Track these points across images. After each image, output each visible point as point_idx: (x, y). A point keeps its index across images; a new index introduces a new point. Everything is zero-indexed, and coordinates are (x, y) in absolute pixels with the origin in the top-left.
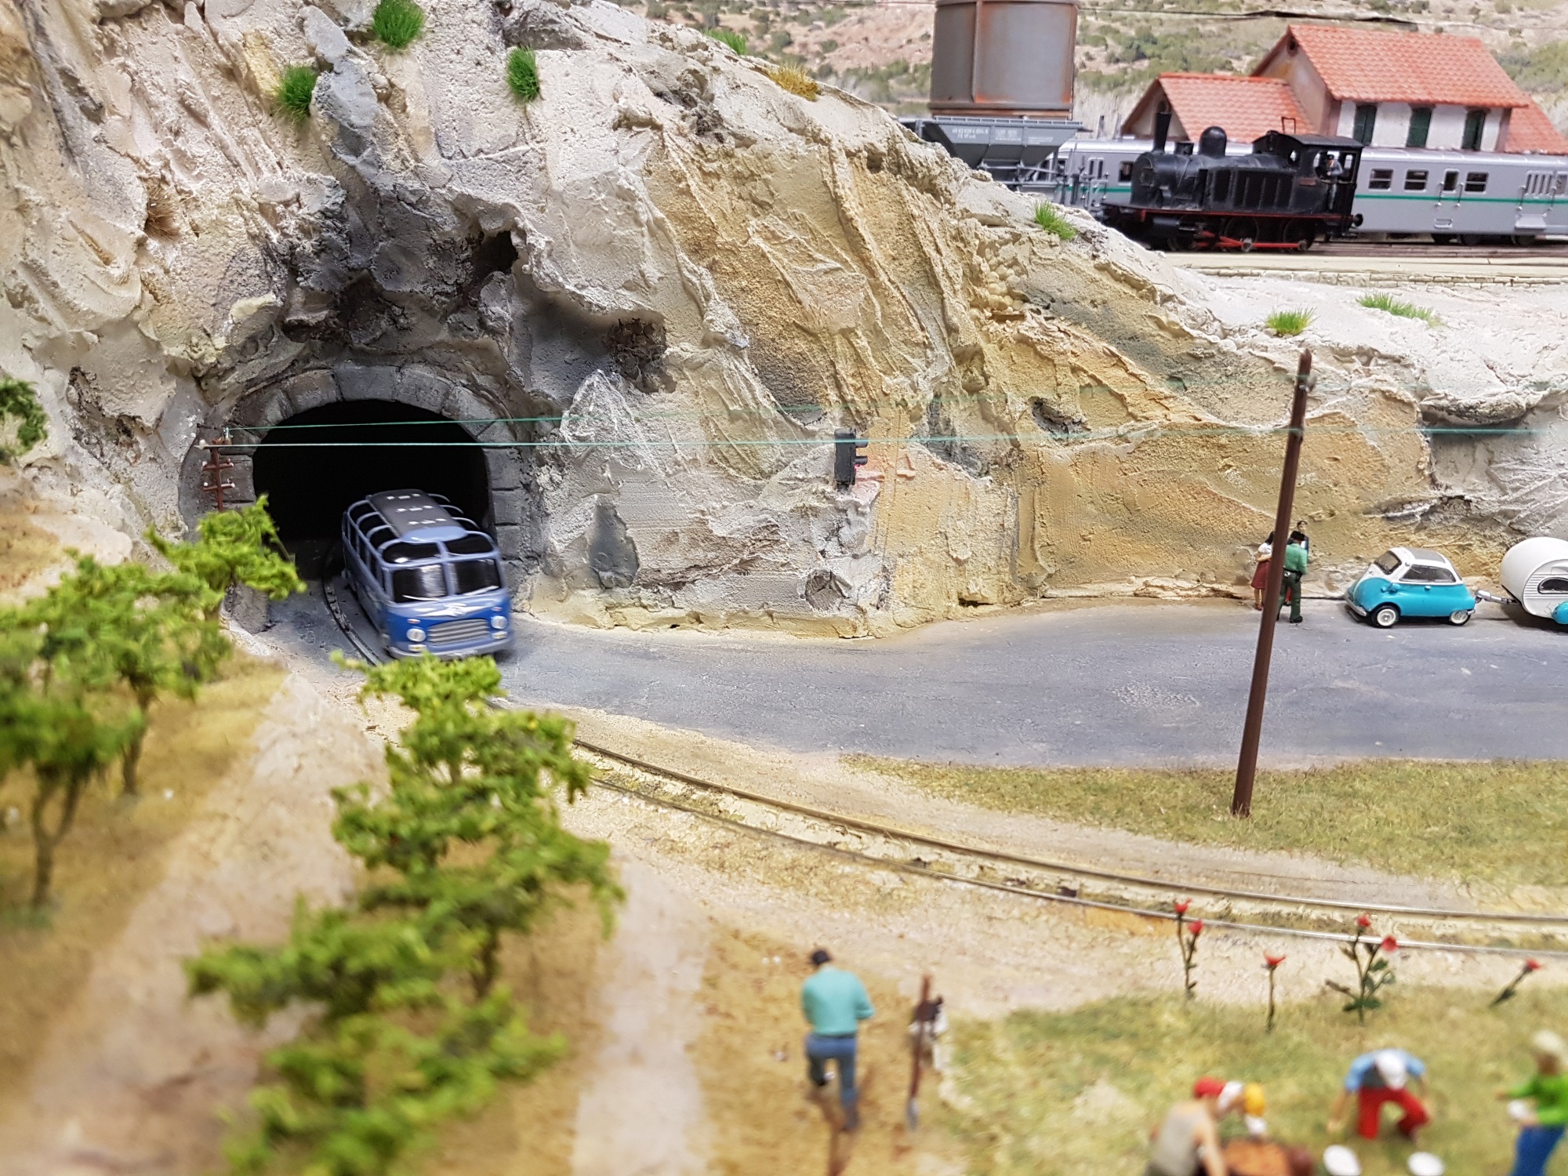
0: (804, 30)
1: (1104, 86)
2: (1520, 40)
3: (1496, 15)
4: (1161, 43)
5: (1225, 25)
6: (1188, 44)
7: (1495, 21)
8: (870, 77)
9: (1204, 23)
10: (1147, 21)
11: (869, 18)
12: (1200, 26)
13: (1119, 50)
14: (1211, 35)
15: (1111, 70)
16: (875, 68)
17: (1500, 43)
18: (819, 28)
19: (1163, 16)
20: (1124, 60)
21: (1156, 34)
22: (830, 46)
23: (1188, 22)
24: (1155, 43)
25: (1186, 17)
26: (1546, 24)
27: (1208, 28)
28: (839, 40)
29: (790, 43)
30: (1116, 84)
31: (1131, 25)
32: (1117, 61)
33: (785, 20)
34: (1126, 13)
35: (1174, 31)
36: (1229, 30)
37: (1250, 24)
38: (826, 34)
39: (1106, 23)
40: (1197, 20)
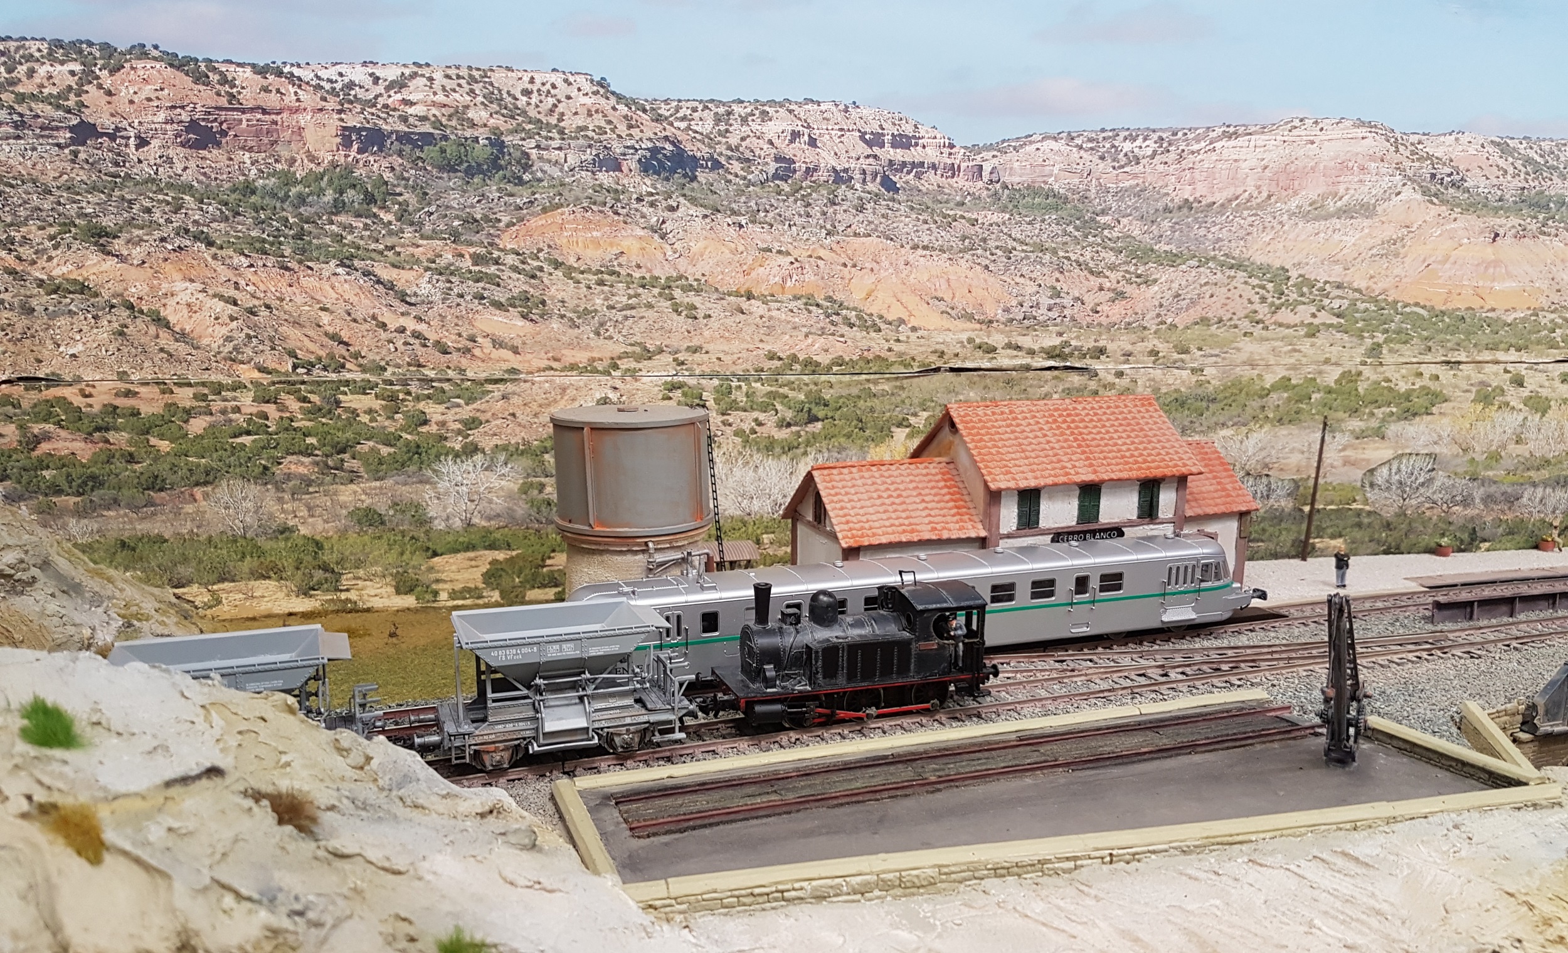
0: (441, 408)
1: (778, 450)
2: (1203, 378)
3: (1176, 356)
4: (833, 405)
5: (898, 383)
6: (861, 403)
7: (1175, 362)
8: (522, 453)
9: (876, 382)
10: (816, 384)
11: (514, 393)
12: (872, 386)
13: (789, 415)
14: (884, 393)
15: (783, 434)
16: (526, 443)
17: (1183, 382)
18: (458, 406)
19: (833, 379)
20: (796, 424)
21: (827, 397)
22: (472, 423)
23: (860, 383)
24: (826, 405)
25: (856, 378)
26: (1226, 362)
27: (880, 387)
28: (483, 418)
29: (426, 422)
30: (789, 448)
31: (800, 389)
32: (789, 425)
33: (418, 399)
34: (792, 378)
35: (845, 392)
36: (902, 388)
37: (924, 381)
38: (467, 412)
39: (773, 389)
40: (868, 381)
